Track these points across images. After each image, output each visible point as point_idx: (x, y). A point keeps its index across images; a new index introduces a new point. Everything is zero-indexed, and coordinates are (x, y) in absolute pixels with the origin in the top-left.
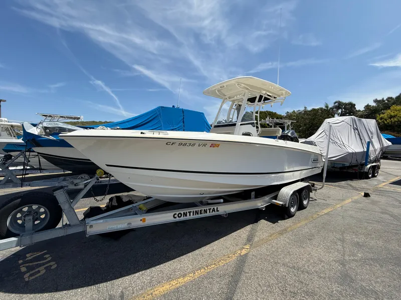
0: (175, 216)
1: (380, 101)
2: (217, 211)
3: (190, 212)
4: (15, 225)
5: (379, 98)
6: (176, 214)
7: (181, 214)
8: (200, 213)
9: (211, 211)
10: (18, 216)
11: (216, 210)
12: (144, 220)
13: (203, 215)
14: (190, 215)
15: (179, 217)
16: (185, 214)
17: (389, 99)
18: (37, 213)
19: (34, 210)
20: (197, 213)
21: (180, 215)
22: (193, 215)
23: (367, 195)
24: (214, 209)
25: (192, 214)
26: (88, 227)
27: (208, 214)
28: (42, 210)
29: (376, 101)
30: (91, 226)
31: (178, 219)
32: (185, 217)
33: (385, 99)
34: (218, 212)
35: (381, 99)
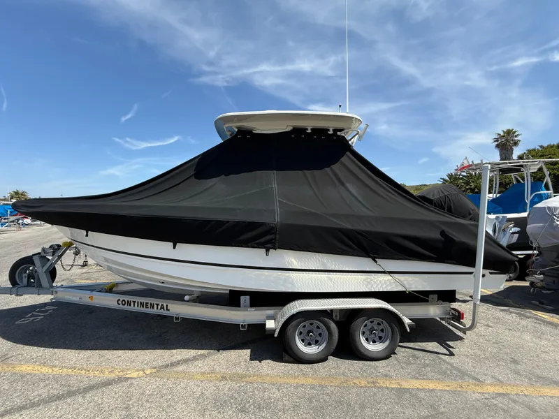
0: (120, 302)
2: (167, 310)
3: (134, 302)
6: (120, 300)
8: (146, 307)
9: (159, 307)
11: (165, 308)
13: (149, 310)
14: (134, 306)
15: (122, 304)
16: (129, 303)
20: (142, 305)
21: (124, 302)
22: (138, 306)
24: (162, 305)
25: (136, 304)
27: (155, 311)
31: (121, 307)
32: (129, 307)
34: (168, 312)
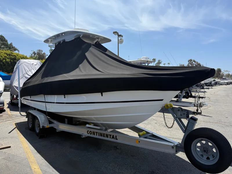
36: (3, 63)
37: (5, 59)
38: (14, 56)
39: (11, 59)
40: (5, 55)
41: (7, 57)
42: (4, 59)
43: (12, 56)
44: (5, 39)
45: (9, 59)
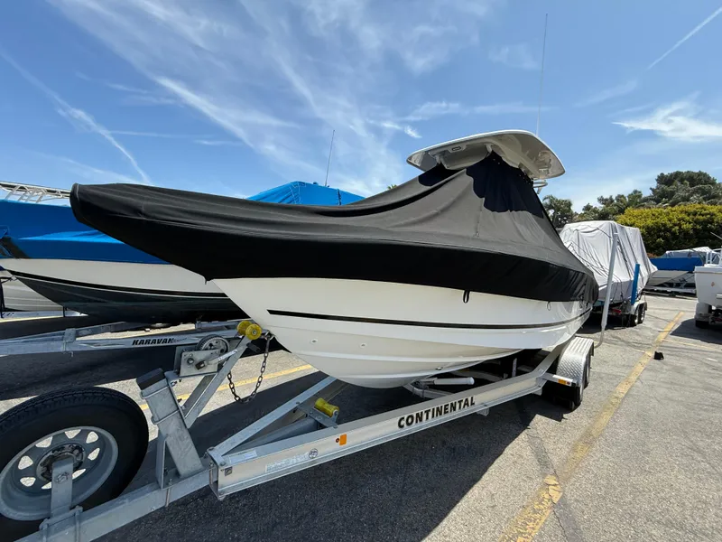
0: (403, 422)
1: (607, 200)
2: (472, 404)
4: (15, 494)
5: (606, 196)
6: (403, 418)
7: (412, 417)
8: (445, 413)
10: (22, 466)
12: (342, 440)
13: (450, 416)
15: (408, 424)
16: (419, 417)
17: (620, 198)
18: (80, 448)
19: (71, 442)
20: (439, 411)
22: (433, 416)
23: (658, 356)
26: (221, 474)
27: (459, 413)
28: (92, 437)
29: (601, 200)
30: (228, 471)
31: (407, 430)
32: (419, 424)
33: (614, 198)
34: (473, 407)
35: (608, 197)
36: (674, 234)
37: (680, 225)
38: (707, 214)
39: (697, 222)
40: (683, 215)
41: (687, 218)
42: (675, 225)
43: (700, 214)
44: (709, 178)
45: (690, 223)
